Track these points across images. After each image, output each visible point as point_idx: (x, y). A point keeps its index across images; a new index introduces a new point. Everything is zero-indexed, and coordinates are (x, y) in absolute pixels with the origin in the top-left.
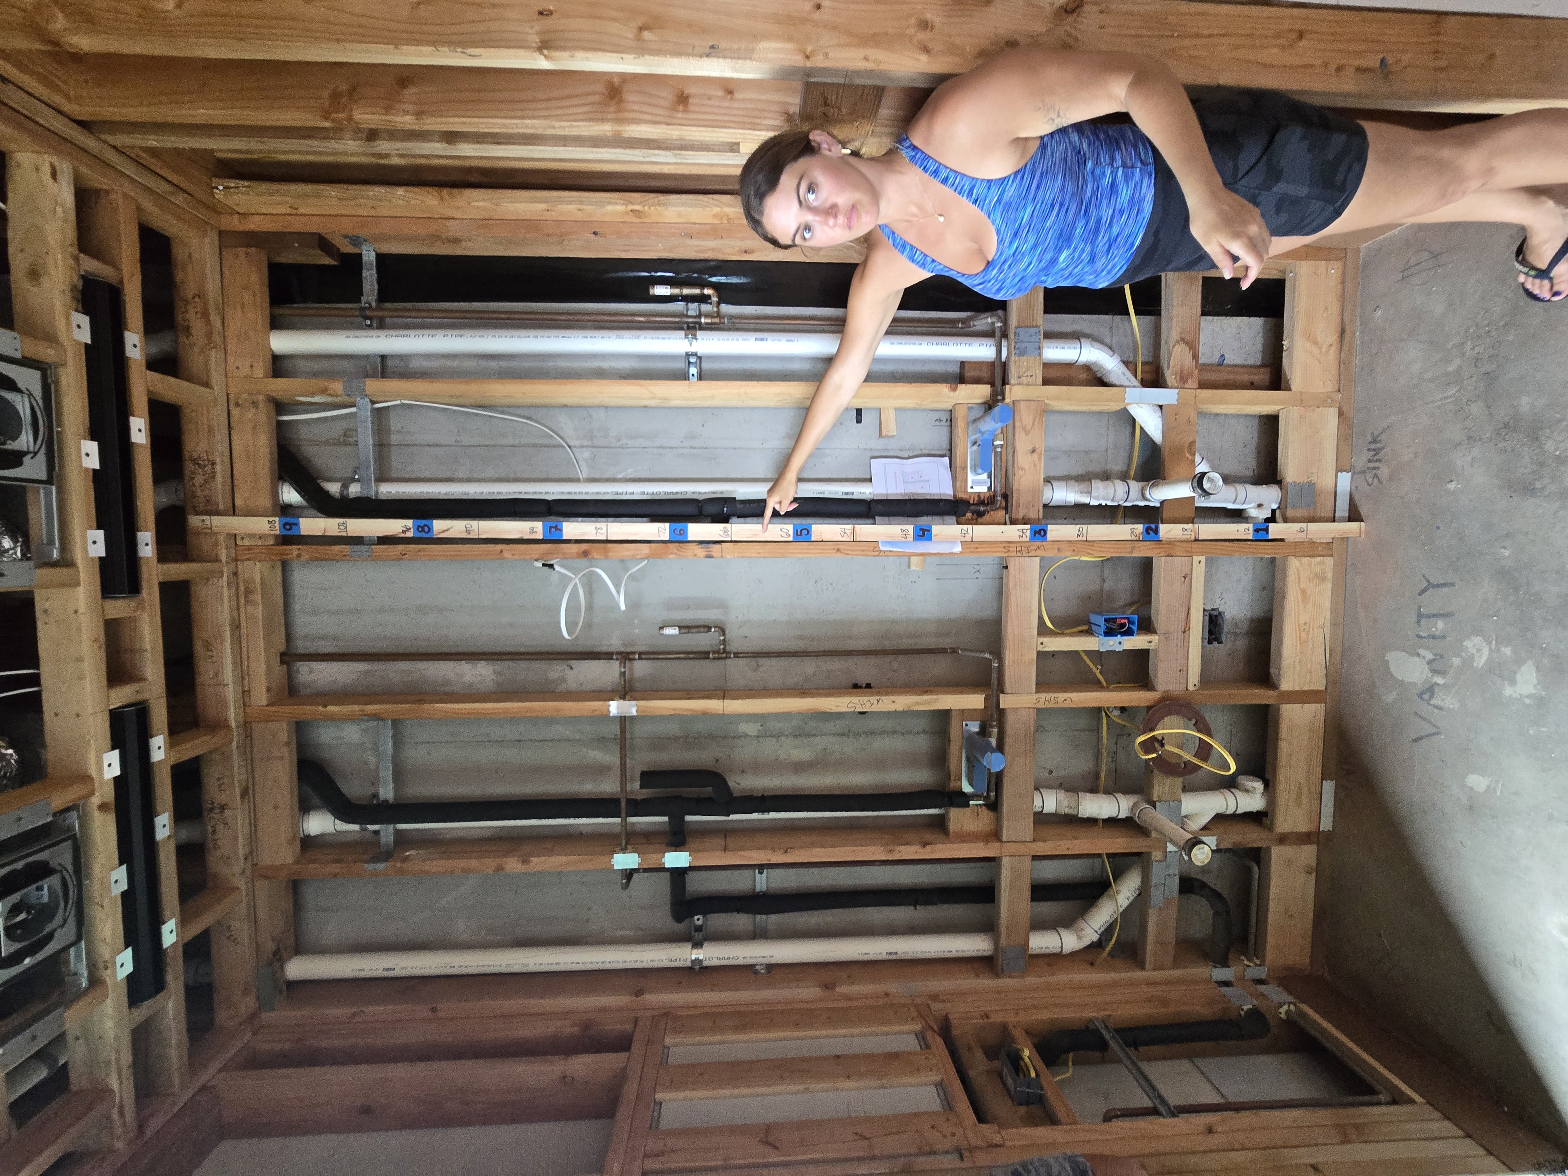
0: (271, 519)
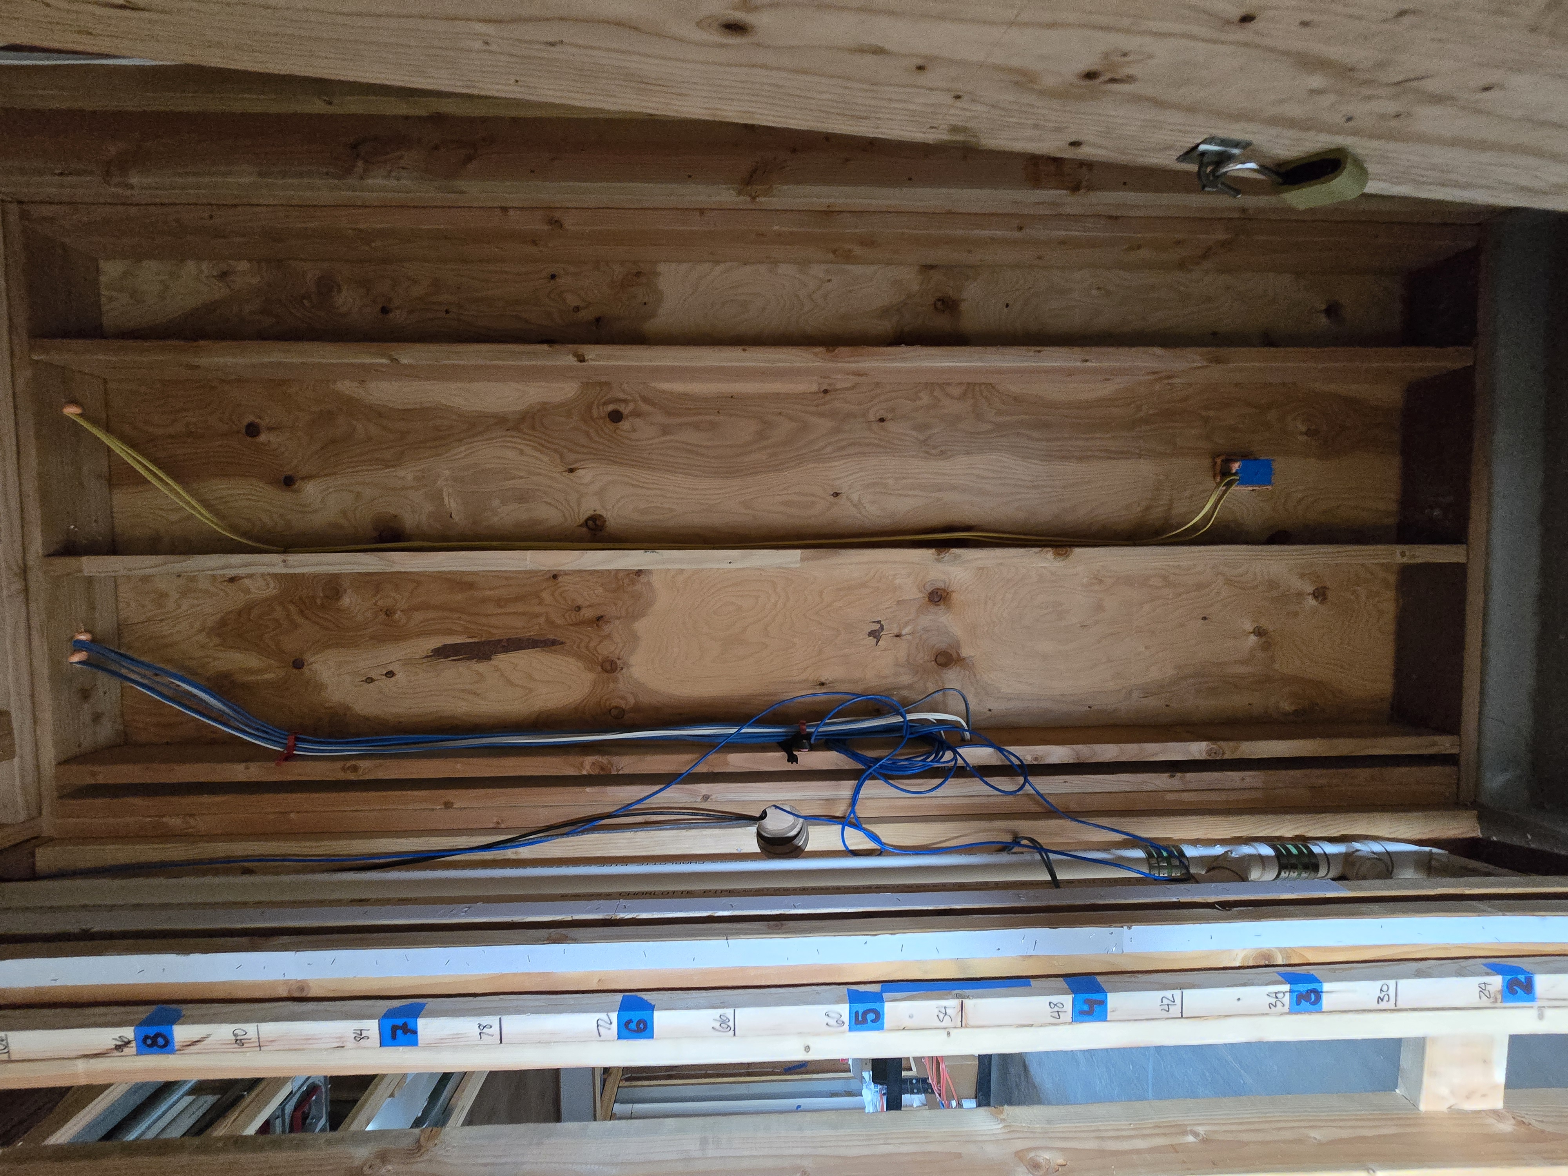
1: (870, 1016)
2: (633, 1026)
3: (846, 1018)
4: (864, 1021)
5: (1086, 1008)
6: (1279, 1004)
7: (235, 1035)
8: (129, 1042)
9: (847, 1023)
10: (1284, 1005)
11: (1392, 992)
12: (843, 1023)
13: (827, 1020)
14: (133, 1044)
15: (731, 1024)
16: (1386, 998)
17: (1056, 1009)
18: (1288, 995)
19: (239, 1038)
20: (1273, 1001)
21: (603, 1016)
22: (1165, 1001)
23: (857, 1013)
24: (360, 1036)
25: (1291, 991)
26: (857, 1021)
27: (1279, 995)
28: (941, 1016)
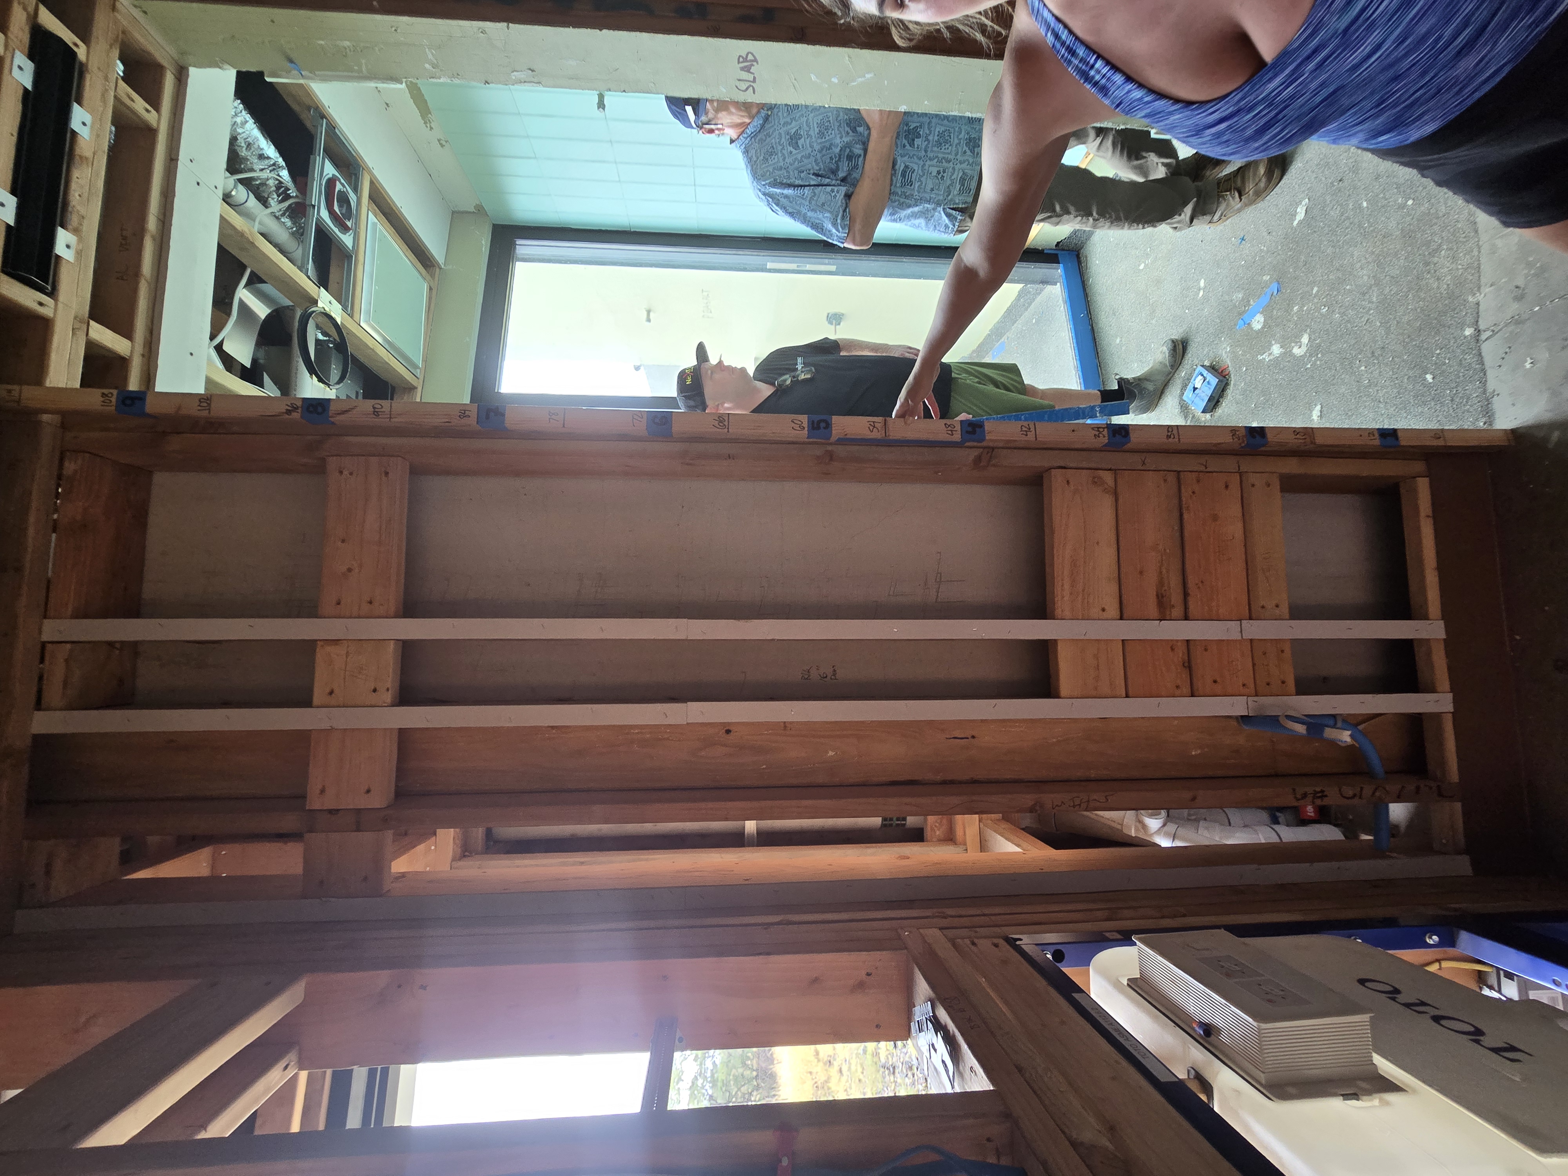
0: (106, 391)
1: (823, 425)
5: (970, 429)
6: (1101, 435)
7: (374, 408)
9: (806, 429)
10: (1104, 437)
12: (804, 428)
13: (793, 425)
14: (299, 411)
15: (726, 423)
16: (1172, 437)
17: (950, 428)
18: (1106, 430)
19: (376, 410)
20: (1097, 433)
22: (1024, 429)
23: (813, 422)
27: (1101, 430)
28: (871, 428)
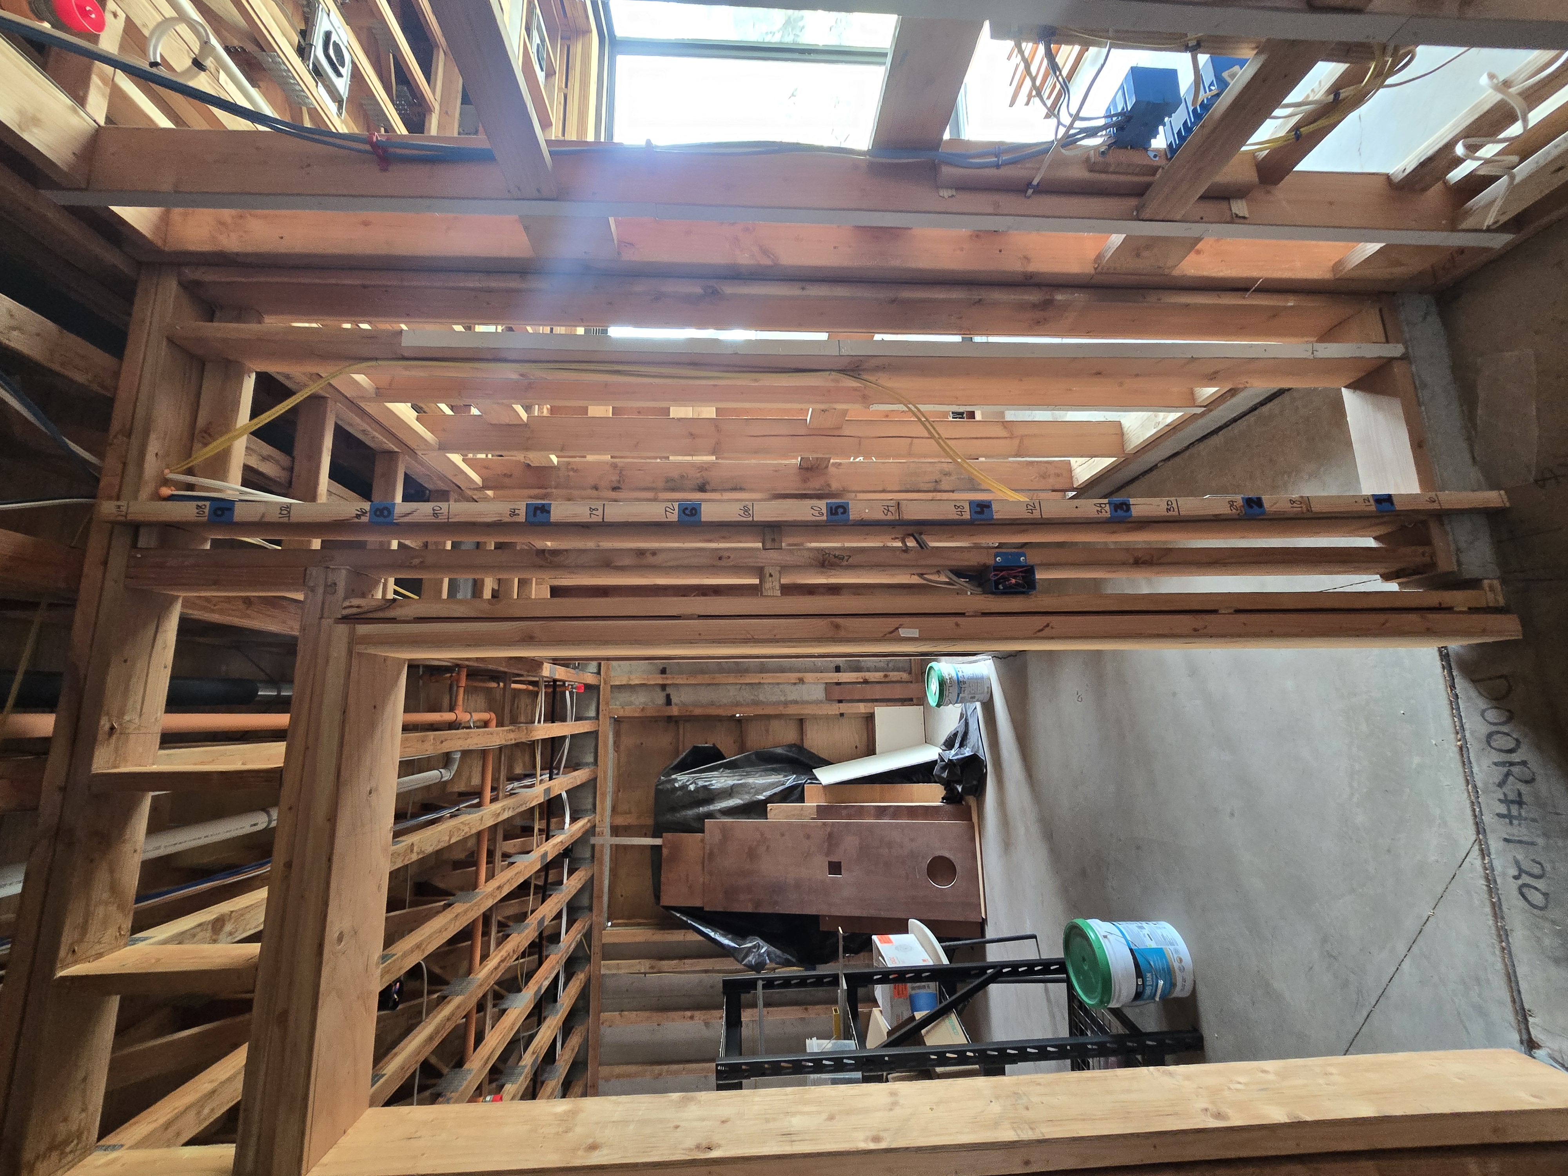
1: (840, 510)
2: (687, 512)
3: (824, 511)
4: (836, 513)
5: (979, 509)
7: (434, 510)
8: (366, 512)
11: (1175, 505)
14: (368, 515)
15: (751, 512)
20: (1099, 509)
21: (669, 504)
22: (1029, 507)
23: (831, 508)
24: (513, 513)
25: (1109, 503)
26: (832, 514)
